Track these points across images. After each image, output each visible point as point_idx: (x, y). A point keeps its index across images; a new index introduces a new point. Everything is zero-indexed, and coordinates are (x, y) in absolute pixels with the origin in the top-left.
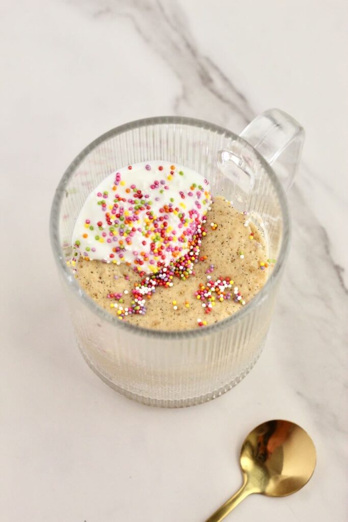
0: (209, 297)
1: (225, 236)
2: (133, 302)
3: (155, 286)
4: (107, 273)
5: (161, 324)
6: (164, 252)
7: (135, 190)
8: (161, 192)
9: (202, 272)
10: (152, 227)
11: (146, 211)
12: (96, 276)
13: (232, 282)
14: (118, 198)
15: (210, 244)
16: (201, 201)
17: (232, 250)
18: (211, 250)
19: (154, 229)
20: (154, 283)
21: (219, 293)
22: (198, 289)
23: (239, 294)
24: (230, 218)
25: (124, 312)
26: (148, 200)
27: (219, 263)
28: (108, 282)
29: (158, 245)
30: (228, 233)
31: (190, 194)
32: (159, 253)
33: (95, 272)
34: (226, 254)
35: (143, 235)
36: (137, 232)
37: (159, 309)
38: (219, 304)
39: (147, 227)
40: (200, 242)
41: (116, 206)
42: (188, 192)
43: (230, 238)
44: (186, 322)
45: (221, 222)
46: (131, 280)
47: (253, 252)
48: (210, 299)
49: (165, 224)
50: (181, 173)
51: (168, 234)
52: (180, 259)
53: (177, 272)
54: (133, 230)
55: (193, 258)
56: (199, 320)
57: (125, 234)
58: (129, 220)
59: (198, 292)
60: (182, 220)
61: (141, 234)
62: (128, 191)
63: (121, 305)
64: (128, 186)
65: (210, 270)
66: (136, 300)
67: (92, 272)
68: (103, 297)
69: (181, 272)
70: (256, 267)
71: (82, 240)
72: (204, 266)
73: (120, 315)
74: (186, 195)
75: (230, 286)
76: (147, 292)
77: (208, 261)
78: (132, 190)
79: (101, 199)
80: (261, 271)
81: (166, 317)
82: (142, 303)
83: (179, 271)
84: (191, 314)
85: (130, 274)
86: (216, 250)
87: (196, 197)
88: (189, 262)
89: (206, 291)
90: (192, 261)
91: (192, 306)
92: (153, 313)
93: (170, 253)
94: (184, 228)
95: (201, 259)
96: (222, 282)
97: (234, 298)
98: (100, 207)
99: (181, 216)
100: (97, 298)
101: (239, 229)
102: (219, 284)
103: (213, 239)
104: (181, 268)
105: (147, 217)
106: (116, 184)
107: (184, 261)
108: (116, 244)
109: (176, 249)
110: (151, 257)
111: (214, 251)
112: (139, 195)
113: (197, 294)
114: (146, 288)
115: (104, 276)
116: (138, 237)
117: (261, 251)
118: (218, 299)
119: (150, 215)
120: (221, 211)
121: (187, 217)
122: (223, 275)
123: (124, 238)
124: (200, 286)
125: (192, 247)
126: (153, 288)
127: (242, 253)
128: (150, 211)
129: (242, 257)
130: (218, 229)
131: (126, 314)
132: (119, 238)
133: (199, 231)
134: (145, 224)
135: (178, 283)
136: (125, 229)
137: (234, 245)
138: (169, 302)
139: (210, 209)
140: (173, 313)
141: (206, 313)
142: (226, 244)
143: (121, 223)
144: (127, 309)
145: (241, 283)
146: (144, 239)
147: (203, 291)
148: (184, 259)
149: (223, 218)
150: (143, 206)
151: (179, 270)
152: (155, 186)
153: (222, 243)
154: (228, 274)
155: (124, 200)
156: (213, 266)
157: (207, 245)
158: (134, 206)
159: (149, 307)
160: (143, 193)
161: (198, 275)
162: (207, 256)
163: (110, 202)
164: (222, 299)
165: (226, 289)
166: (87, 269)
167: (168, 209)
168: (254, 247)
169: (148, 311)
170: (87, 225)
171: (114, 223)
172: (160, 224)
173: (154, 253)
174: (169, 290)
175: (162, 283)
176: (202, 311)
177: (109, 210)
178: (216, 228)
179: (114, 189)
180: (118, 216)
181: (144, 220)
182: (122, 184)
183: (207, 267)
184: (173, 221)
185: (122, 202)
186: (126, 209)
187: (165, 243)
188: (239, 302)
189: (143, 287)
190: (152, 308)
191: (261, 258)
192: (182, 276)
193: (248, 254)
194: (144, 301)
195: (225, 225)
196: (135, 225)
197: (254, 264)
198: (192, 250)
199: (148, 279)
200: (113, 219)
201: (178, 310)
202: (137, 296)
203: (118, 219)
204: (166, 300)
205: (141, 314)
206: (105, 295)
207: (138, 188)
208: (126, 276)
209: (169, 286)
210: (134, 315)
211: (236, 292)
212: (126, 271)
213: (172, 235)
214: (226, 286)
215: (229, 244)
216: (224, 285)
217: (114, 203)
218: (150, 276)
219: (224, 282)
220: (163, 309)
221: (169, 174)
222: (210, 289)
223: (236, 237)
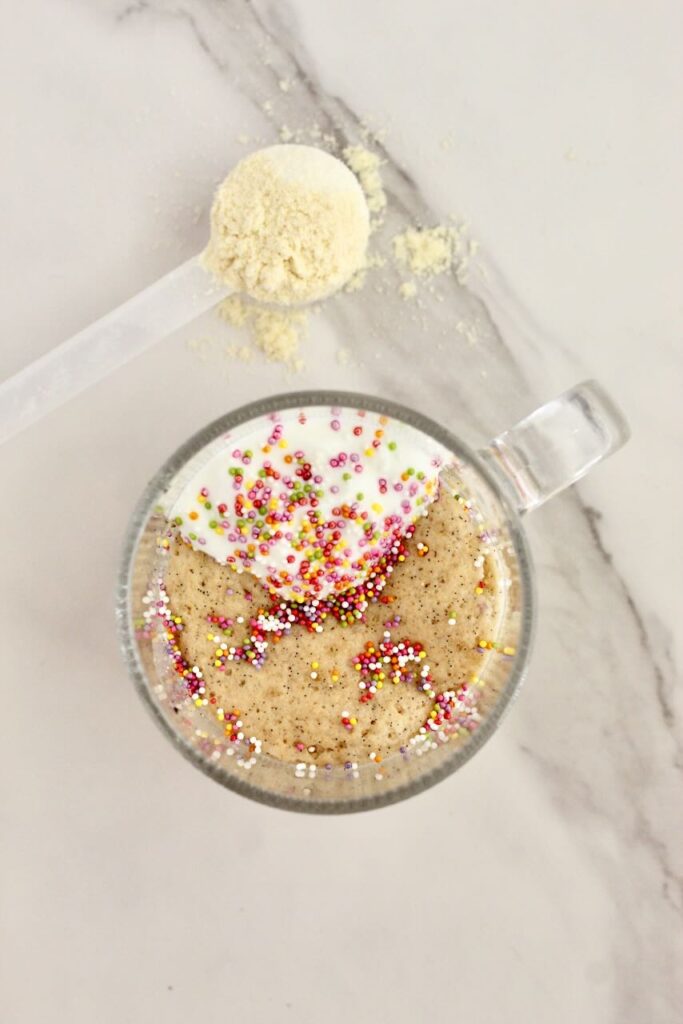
0: (376, 671)
1: (436, 575)
2: (247, 641)
3: (292, 623)
4: (217, 581)
5: (282, 697)
6: (321, 580)
7: (302, 461)
8: (346, 477)
9: (378, 620)
10: (311, 536)
11: (308, 507)
12: (196, 579)
13: (423, 654)
14: (268, 471)
15: (406, 580)
16: (413, 502)
17: (438, 603)
18: (404, 590)
19: (314, 539)
20: (292, 618)
21: (396, 667)
22: (363, 651)
23: (427, 679)
24: (454, 542)
25: (227, 653)
26: (317, 487)
27: (410, 616)
28: (213, 595)
29: (315, 566)
30: (443, 571)
31: (397, 488)
32: (313, 581)
33: (197, 571)
34: (428, 608)
35: (293, 546)
36: (283, 540)
37: (286, 666)
38: (389, 687)
39: (304, 534)
40: (390, 569)
41: (259, 485)
42: (396, 482)
43: (443, 581)
44: (324, 707)
45: (438, 546)
46: (254, 600)
47: (473, 619)
48: (376, 677)
49: (336, 536)
50: (392, 447)
51: (336, 553)
52: (348, 591)
53: (336, 609)
54: (277, 536)
55: (370, 594)
56: (345, 714)
57: (261, 538)
58: (273, 518)
59: (359, 656)
60: (369, 533)
61: (289, 545)
62: (288, 460)
63: (225, 638)
64: (290, 450)
65: (392, 622)
66: (253, 639)
67: (191, 571)
68: (200, 617)
69: (342, 612)
70: (471, 643)
71: (187, 520)
72: (385, 613)
73: (219, 658)
74: (389, 487)
75: (418, 659)
76: (275, 629)
77: (394, 606)
78: (295, 460)
79: (237, 463)
80: (476, 653)
81: (294, 686)
82: (262, 646)
83: (338, 608)
84: (336, 697)
85: (256, 591)
86: (412, 593)
87: (407, 493)
88: (363, 597)
89: (374, 659)
90: (368, 599)
91: (342, 680)
92: (275, 670)
93: (333, 584)
94: (367, 548)
95: (383, 599)
96: (407, 648)
97: (419, 683)
98: (231, 479)
99: (368, 527)
100: (189, 613)
101: (464, 569)
102: (400, 651)
103: (414, 574)
104: (345, 605)
105: (307, 518)
106: (270, 443)
107: (353, 596)
108: (244, 548)
109: (343, 579)
110: (297, 583)
111: (409, 595)
112: (305, 473)
113: (358, 660)
114: (277, 621)
115: (209, 584)
116: (283, 548)
117: (487, 620)
118: (390, 677)
119: (313, 517)
120: (443, 524)
121: (380, 528)
122: (413, 639)
123: (257, 543)
124: (367, 647)
125: (373, 575)
126: (288, 625)
127: (454, 615)
128: (315, 509)
129: (452, 622)
130: (427, 557)
131: (231, 657)
132: (251, 540)
133: (395, 551)
134: (300, 529)
135: (333, 629)
136: (264, 530)
137: (445, 596)
138: (306, 660)
139: (426, 513)
140: (307, 684)
141: (362, 700)
142: (431, 591)
143: (260, 518)
144: (233, 651)
145: (438, 659)
146: (292, 552)
147: (369, 659)
148: (354, 591)
149: (442, 540)
150: (306, 496)
151: (341, 607)
152: (337, 462)
153: (426, 586)
154: (420, 638)
155: (276, 476)
156: (398, 619)
157: (401, 579)
158: (290, 492)
159: (272, 655)
160: (314, 471)
161: (370, 622)
162: (396, 598)
163: (251, 474)
164: (397, 680)
165: (410, 662)
166: (184, 562)
167: (348, 513)
168: (478, 610)
169: (268, 662)
170: (202, 498)
171: (246, 516)
172: (328, 534)
173: (303, 579)
174: (314, 638)
175: (304, 621)
176: (356, 695)
177: (244, 490)
178: (425, 554)
179: (265, 450)
180: (258, 505)
181: (302, 521)
182: (282, 446)
183: (389, 615)
184: (353, 532)
185: (271, 479)
186: (275, 494)
187: (326, 567)
188: (424, 692)
189: (271, 618)
190: (275, 660)
191: (483, 632)
192: (343, 618)
193: (463, 620)
194: (265, 645)
195: (442, 553)
196: (283, 527)
197: (469, 639)
198: (371, 580)
199: (283, 606)
200: (248, 507)
201: (317, 679)
202: (256, 632)
203: (256, 510)
204: (303, 655)
205: (254, 666)
206: (205, 614)
207: (307, 459)
208: (248, 593)
209: (314, 630)
210: (242, 663)
211: (424, 674)
212: (250, 586)
213: (343, 557)
214: (411, 657)
215: (436, 592)
216: (408, 654)
217: (257, 478)
218: (289, 604)
219: (411, 650)
220: (293, 668)
221: (368, 446)
222: (383, 656)
223: (453, 584)
